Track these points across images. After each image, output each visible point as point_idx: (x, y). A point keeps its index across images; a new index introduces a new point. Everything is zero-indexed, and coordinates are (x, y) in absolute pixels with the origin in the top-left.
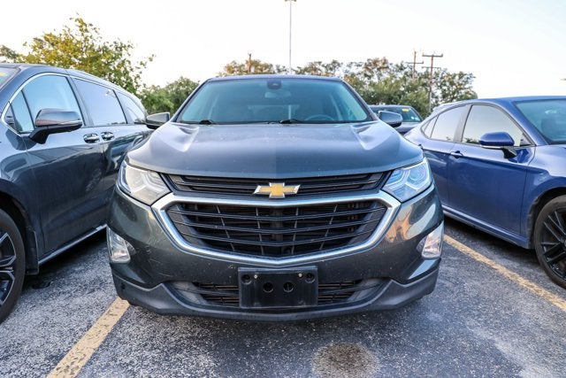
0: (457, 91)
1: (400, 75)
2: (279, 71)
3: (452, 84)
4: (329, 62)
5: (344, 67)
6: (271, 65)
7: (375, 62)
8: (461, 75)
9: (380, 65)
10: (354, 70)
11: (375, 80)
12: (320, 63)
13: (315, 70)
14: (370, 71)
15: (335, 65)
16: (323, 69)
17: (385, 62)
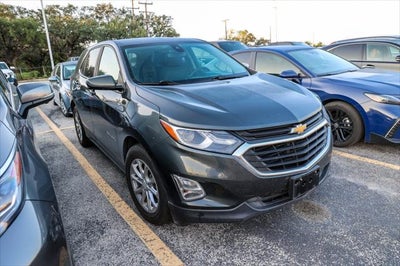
0: (162, 28)
1: (124, 17)
2: (21, 13)
3: (159, 23)
4: (66, 6)
5: (79, 10)
6: (12, 7)
7: (103, 7)
8: (164, 17)
9: (107, 9)
10: (87, 13)
11: (105, 20)
12: (57, 6)
13: (54, 12)
14: (100, 14)
15: (71, 8)
16: (61, 12)
17: (111, 7)
